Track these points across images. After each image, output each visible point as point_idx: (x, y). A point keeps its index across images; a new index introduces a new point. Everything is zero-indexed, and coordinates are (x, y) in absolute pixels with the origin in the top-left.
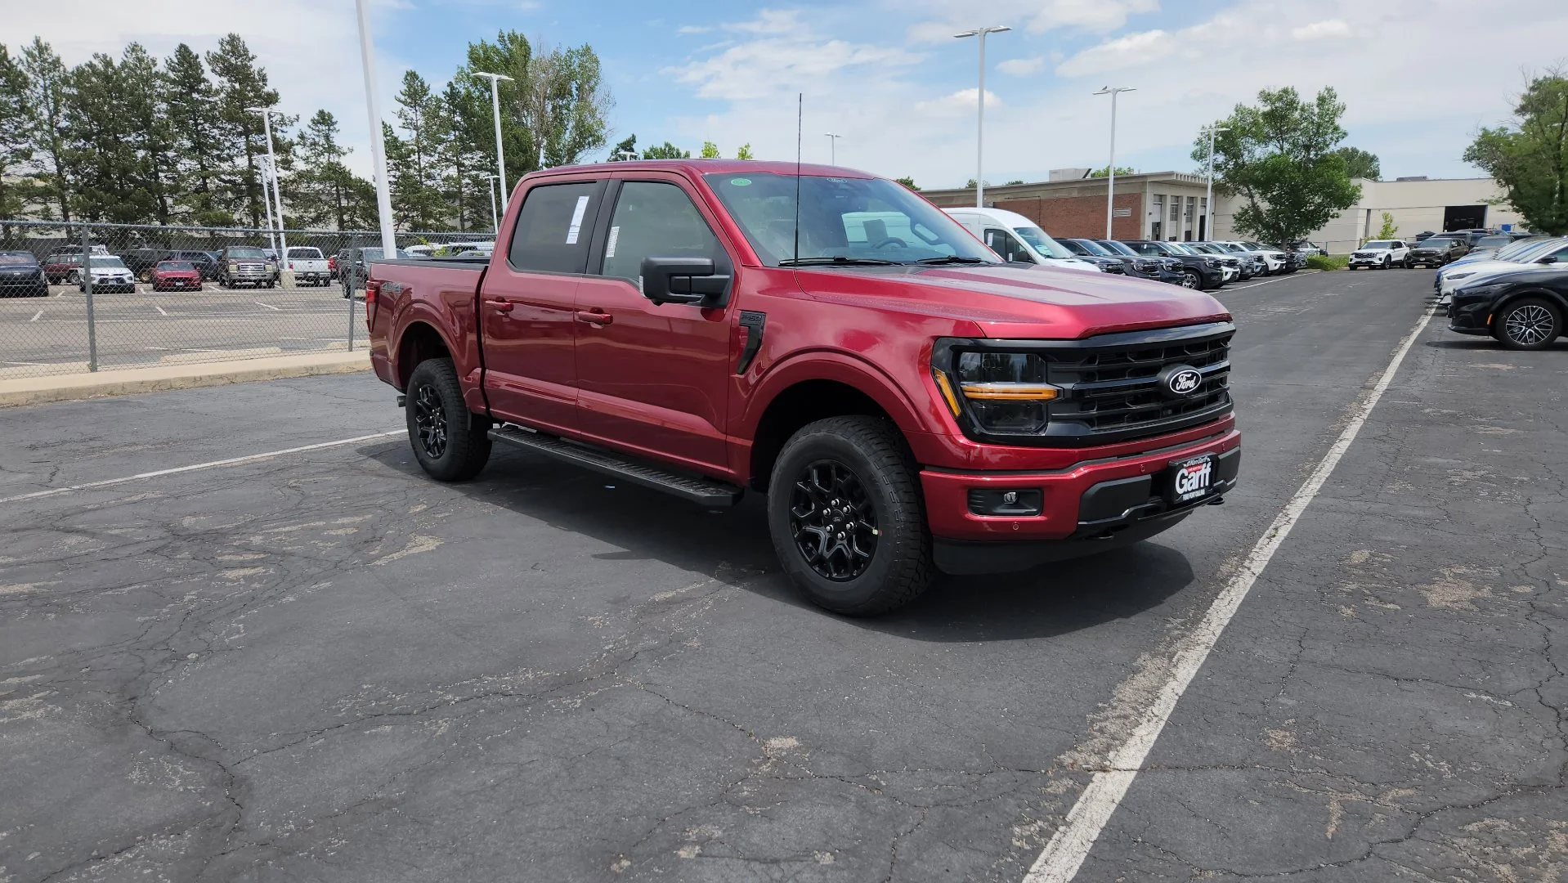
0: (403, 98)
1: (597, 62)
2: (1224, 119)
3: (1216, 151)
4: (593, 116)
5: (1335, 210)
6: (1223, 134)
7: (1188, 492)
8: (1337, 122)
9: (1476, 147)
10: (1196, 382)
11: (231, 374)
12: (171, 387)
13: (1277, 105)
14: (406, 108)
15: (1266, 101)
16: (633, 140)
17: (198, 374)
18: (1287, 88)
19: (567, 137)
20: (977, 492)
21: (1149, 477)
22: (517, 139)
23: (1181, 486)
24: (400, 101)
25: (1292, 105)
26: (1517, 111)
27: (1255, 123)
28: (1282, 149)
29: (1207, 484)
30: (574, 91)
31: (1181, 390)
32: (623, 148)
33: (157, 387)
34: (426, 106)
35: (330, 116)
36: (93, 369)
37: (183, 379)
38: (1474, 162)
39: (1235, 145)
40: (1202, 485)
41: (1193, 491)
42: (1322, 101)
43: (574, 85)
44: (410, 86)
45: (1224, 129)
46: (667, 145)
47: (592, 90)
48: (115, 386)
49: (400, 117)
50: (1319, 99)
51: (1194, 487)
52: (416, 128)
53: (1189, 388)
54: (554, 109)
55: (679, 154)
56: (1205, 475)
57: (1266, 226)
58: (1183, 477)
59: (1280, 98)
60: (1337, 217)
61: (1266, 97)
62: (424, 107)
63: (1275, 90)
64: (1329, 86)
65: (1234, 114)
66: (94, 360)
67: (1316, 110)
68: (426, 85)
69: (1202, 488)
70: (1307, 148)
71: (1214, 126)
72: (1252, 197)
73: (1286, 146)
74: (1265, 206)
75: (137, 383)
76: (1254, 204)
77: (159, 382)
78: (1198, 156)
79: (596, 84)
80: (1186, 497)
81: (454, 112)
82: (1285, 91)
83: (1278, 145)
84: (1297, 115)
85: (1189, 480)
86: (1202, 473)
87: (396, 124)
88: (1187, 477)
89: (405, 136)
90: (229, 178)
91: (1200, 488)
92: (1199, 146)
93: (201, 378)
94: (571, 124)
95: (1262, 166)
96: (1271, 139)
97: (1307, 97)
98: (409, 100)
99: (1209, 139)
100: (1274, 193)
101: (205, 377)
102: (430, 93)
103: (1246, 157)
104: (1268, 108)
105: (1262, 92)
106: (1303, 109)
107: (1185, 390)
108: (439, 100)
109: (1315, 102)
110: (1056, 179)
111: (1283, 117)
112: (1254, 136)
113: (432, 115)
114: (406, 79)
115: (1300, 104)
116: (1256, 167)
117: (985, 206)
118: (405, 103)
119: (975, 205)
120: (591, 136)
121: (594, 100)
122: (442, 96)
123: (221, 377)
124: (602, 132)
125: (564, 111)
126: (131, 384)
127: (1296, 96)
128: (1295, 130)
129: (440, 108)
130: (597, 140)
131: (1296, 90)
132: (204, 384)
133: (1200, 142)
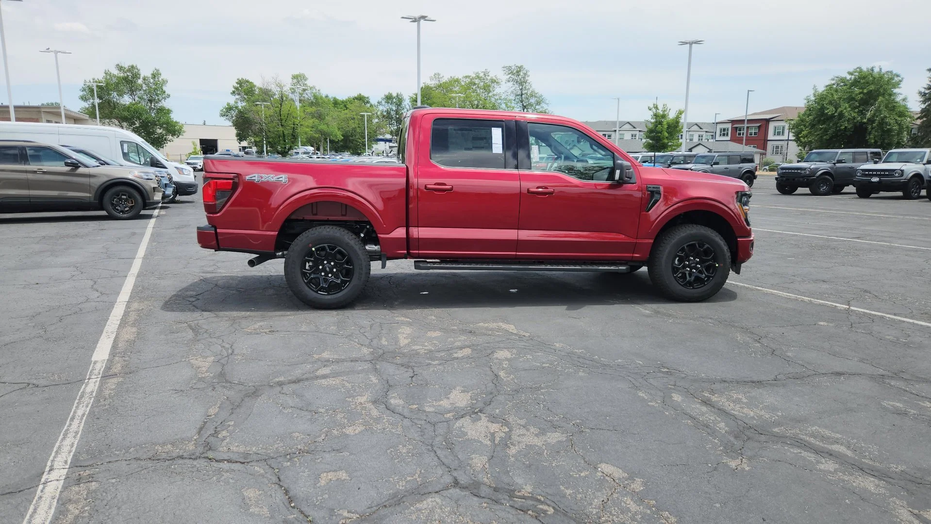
2: (100, 78)
5: (170, 137)
6: (100, 87)
8: (164, 88)
9: (224, 110)
13: (128, 74)
15: (120, 71)
18: (133, 65)
25: (136, 76)
26: (231, 93)
27: (117, 84)
28: (134, 100)
38: (225, 118)
39: (108, 94)
42: (154, 76)
45: (101, 84)
50: (153, 74)
59: (129, 70)
60: (172, 141)
61: (120, 68)
63: (126, 65)
64: (157, 68)
65: (105, 76)
67: (152, 81)
70: (150, 101)
71: (92, 81)
73: (137, 99)
78: (83, 99)
82: (132, 67)
83: (131, 97)
84: (140, 81)
92: (83, 93)
95: (127, 108)
96: (125, 93)
97: (145, 72)
100: (137, 125)
103: (115, 102)
104: (123, 75)
105: (118, 65)
106: (144, 79)
109: (150, 76)
111: (132, 82)
112: (117, 90)
115: (142, 76)
117: (18, 119)
119: (9, 119)
127: (139, 70)
128: (140, 90)
131: (139, 67)
133: (84, 90)
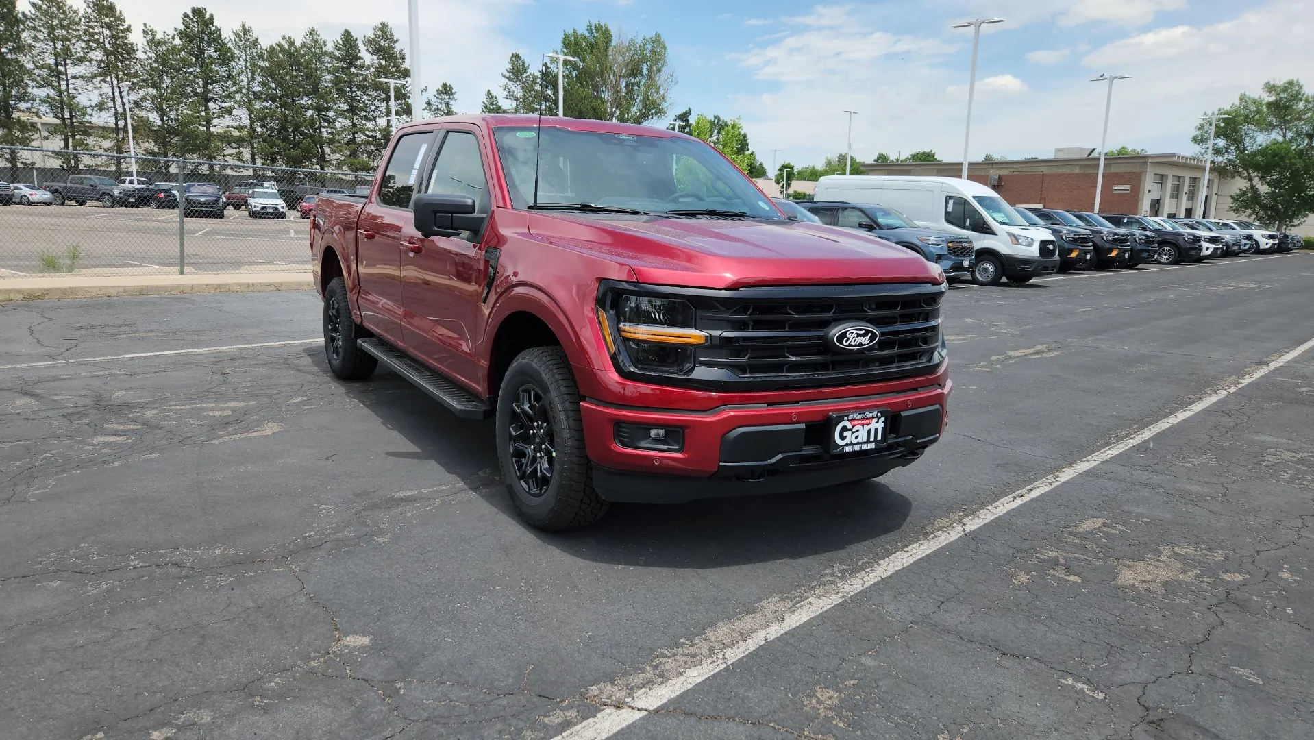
0: (508, 75)
1: (665, 48)
2: (1228, 108)
3: (1217, 135)
4: (658, 92)
6: (1224, 120)
7: (852, 444)
10: (872, 339)
11: (278, 283)
12: (229, 290)
13: (1282, 95)
14: (510, 83)
15: (1270, 92)
16: (689, 112)
17: (251, 281)
18: (1293, 81)
19: (634, 110)
20: (624, 425)
21: (803, 426)
22: (595, 110)
23: (843, 438)
24: (505, 77)
25: (1296, 97)
27: (1258, 112)
28: (1284, 136)
29: (879, 438)
30: (645, 71)
31: (850, 345)
32: (680, 119)
33: (219, 289)
34: (526, 81)
35: (451, 87)
36: (182, 273)
37: (239, 284)
39: (1235, 130)
40: (872, 439)
41: (858, 443)
43: (645, 68)
44: (514, 65)
45: (1226, 116)
46: (715, 117)
47: (659, 70)
48: (185, 286)
49: (505, 90)
51: (859, 440)
52: (516, 99)
53: (861, 344)
54: (627, 86)
55: (726, 125)
56: (876, 430)
57: (1264, 207)
58: (844, 429)
59: (1285, 90)
61: (1271, 88)
62: (523, 83)
63: (1281, 81)
65: (1237, 102)
66: (182, 267)
68: (526, 65)
69: (872, 442)
71: (1216, 112)
72: (1250, 179)
73: (1289, 135)
74: (1263, 189)
75: (203, 285)
76: (1252, 187)
77: (220, 285)
78: (1197, 140)
79: (662, 66)
80: (848, 449)
81: (547, 87)
82: (1291, 83)
83: (1281, 133)
84: (1301, 105)
85: (853, 433)
86: (873, 426)
87: (500, 95)
88: (851, 430)
89: (507, 104)
90: (371, 134)
91: (868, 441)
92: (1200, 132)
93: (253, 285)
94: (640, 98)
95: (1263, 152)
96: (1274, 127)
98: (512, 77)
99: (1211, 125)
100: (1274, 177)
101: (257, 284)
102: (529, 71)
103: (1247, 142)
104: (1272, 99)
105: (1267, 84)
106: (1308, 100)
107: (856, 345)
108: (535, 77)
110: (1061, 156)
111: (1287, 108)
112: (1258, 123)
113: (529, 89)
114: (511, 60)
115: (1305, 96)
116: (1259, 153)
118: (509, 79)
120: (654, 108)
121: (661, 79)
122: (538, 74)
123: (270, 285)
124: (664, 105)
125: (635, 88)
126: (199, 285)
127: (1301, 87)
128: (1299, 119)
129: (536, 83)
130: (660, 112)
131: (1301, 82)
132: (255, 289)
133: (1201, 127)
